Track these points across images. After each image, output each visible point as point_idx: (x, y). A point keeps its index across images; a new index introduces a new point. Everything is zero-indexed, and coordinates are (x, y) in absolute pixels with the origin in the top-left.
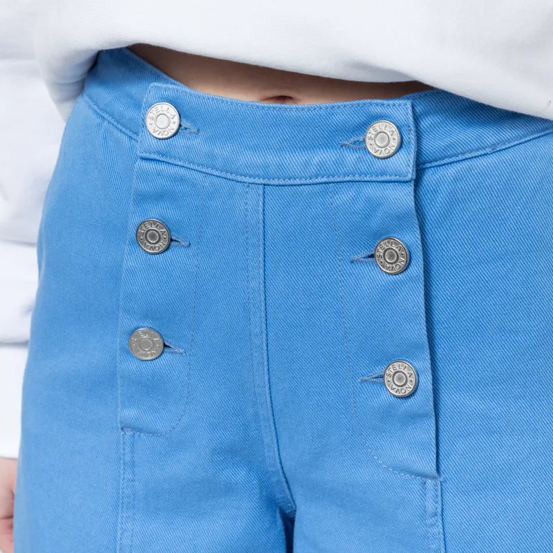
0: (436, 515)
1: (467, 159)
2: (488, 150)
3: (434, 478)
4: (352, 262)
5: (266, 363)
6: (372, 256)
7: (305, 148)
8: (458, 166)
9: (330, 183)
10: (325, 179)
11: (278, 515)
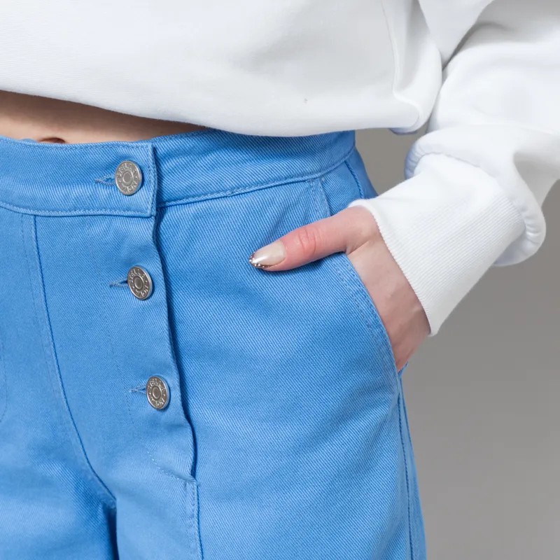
0: (193, 516)
1: (208, 200)
2: (229, 193)
3: (191, 482)
4: (111, 286)
5: (57, 371)
6: (126, 282)
7: (66, 183)
8: (200, 205)
9: (87, 216)
10: (82, 212)
11: (100, 510)
